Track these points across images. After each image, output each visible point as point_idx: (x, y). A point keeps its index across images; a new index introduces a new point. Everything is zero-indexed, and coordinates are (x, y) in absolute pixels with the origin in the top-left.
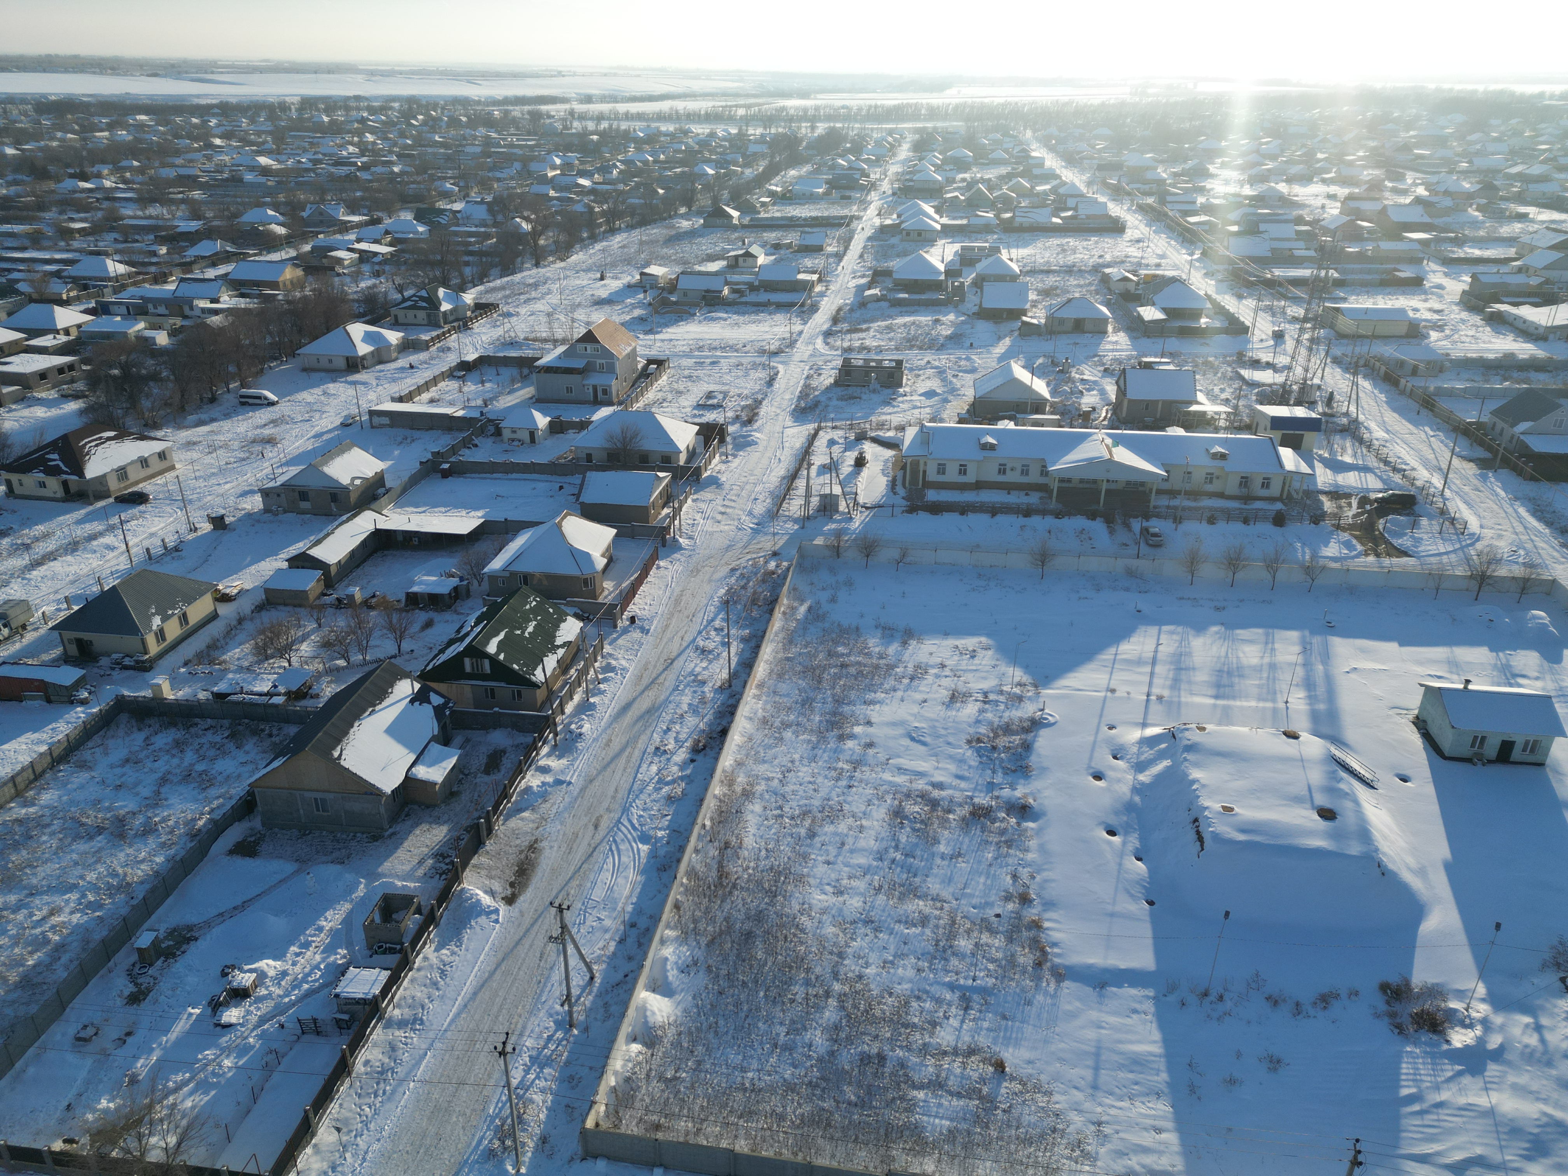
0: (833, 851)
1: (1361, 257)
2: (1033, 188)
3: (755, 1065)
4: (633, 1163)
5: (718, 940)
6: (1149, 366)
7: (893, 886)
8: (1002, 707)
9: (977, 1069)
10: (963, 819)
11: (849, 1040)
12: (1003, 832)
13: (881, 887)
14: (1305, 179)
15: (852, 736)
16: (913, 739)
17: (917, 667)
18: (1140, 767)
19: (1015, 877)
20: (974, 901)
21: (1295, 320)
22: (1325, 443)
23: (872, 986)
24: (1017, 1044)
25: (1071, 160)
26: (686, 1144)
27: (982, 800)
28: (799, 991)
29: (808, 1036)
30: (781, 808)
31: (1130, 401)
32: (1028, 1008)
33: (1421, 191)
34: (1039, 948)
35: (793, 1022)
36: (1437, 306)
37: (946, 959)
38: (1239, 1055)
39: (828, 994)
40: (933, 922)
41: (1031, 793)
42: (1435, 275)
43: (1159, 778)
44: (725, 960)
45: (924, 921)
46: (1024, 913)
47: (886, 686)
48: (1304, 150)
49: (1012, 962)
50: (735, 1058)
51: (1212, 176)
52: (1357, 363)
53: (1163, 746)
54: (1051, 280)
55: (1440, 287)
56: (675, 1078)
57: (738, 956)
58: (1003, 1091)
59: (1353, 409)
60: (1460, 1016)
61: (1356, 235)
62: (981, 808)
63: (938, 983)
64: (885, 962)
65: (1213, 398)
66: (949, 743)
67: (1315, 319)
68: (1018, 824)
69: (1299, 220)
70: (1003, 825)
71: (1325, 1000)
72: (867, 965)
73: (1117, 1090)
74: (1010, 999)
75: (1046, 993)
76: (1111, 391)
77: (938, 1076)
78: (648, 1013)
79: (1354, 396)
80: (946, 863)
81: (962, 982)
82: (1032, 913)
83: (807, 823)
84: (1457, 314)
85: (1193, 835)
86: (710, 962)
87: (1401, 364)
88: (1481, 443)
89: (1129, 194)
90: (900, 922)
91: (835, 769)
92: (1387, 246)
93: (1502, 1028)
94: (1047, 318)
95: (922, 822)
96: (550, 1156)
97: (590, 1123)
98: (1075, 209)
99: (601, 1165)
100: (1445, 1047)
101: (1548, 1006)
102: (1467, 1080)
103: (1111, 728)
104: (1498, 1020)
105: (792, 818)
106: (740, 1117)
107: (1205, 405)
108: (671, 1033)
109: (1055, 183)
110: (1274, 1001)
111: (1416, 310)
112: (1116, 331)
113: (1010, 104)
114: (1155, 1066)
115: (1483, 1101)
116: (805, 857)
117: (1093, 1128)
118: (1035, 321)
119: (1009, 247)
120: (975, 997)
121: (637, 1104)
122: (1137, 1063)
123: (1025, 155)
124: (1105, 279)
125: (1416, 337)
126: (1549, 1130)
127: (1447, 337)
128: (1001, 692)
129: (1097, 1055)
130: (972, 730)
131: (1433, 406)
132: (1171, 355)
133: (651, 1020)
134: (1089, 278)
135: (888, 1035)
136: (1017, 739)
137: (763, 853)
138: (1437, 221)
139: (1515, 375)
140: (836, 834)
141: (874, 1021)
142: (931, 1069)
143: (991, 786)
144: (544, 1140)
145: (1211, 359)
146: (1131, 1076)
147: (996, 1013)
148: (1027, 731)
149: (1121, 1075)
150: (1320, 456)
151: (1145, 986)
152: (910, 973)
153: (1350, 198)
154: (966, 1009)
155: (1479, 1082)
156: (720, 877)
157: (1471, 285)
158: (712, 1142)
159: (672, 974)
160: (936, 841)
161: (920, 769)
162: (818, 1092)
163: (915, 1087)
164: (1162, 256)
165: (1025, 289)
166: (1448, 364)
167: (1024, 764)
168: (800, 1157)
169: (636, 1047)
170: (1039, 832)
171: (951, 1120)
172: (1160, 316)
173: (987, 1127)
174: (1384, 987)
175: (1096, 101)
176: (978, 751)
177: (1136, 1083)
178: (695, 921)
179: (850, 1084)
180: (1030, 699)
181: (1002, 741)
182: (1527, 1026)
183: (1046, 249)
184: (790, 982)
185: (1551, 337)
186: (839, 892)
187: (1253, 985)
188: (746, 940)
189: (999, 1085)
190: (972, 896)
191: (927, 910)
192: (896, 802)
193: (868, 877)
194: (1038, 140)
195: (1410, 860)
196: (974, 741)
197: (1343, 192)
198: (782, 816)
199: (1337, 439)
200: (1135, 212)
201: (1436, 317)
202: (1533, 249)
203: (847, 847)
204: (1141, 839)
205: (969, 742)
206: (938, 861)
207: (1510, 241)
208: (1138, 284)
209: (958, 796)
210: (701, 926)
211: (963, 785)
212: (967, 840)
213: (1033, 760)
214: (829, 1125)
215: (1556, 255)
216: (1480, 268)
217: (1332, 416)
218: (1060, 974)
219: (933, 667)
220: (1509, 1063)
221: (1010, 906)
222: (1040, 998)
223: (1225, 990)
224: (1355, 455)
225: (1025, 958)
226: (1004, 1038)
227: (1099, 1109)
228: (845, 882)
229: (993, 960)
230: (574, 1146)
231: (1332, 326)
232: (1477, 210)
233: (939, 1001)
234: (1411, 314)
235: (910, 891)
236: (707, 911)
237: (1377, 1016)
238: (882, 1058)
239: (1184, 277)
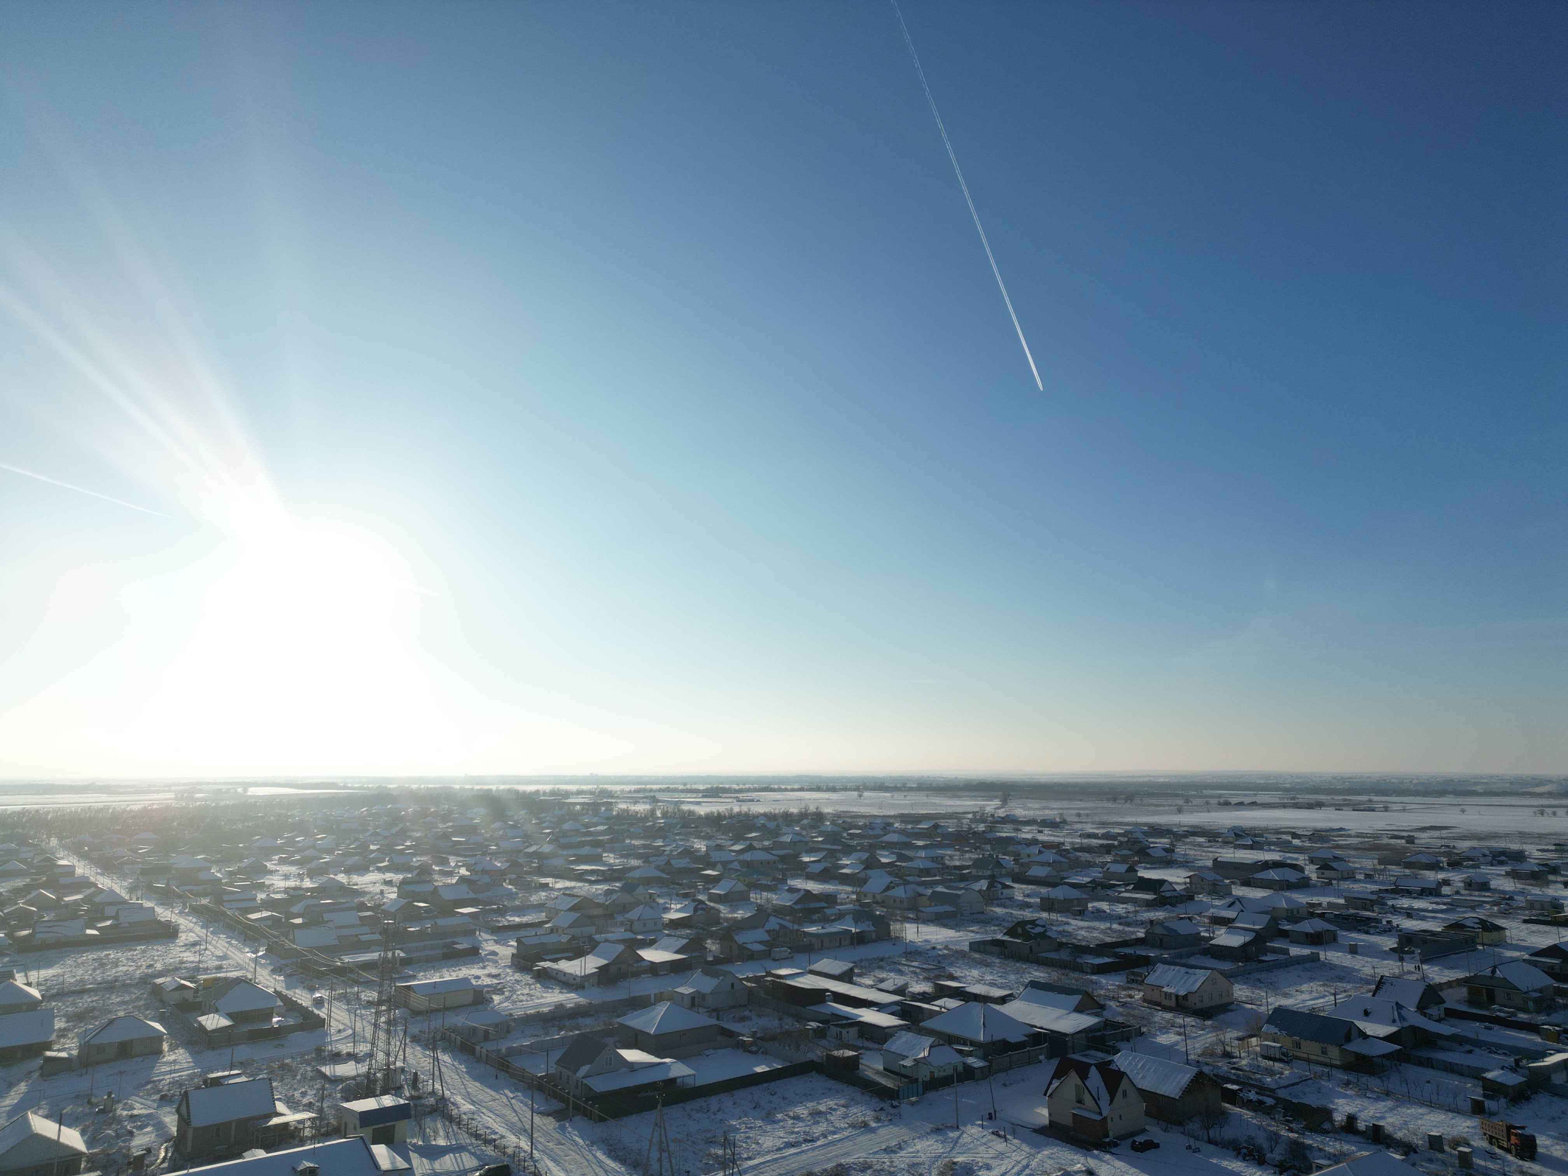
1: (421, 935)
2: (59, 899)
6: (217, 1082)
14: (362, 869)
21: (370, 1004)
22: (417, 1129)
25: (108, 866)
31: (196, 1130)
33: (463, 871)
36: (494, 971)
42: (488, 945)
48: (357, 843)
51: (271, 872)
52: (434, 1037)
54: (85, 1002)
55: (494, 953)
59: (438, 1086)
61: (414, 915)
65: (294, 1105)
67: (389, 1001)
69: (362, 907)
76: (171, 1122)
79: (437, 1073)
84: (512, 976)
87: (474, 1030)
88: (554, 1095)
89: (180, 896)
92: (443, 922)
94: (81, 1047)
98: (116, 917)
107: (287, 1116)
109: (89, 891)
111: (478, 977)
112: (172, 1048)
113: (29, 811)
118: (64, 1055)
119: (25, 969)
123: (50, 864)
124: (157, 991)
125: (482, 1003)
127: (508, 998)
131: (508, 1067)
132: (242, 1065)
134: (137, 992)
138: (481, 896)
139: (568, 1023)
145: (287, 1061)
150: (414, 1145)
153: (404, 882)
157: (518, 948)
164: (224, 957)
165: (50, 1016)
166: (512, 1024)
172: (225, 1022)
175: (136, 807)
183: (78, 966)
185: (587, 984)
194: (65, 847)
197: (398, 877)
199: (428, 1122)
200: (188, 914)
201: (495, 981)
202: (557, 912)
207: (540, 907)
208: (196, 991)
215: (575, 915)
216: (523, 933)
217: (420, 1098)
224: (447, 1136)
231: (406, 1005)
232: (510, 884)
234: (474, 982)
239: (250, 976)
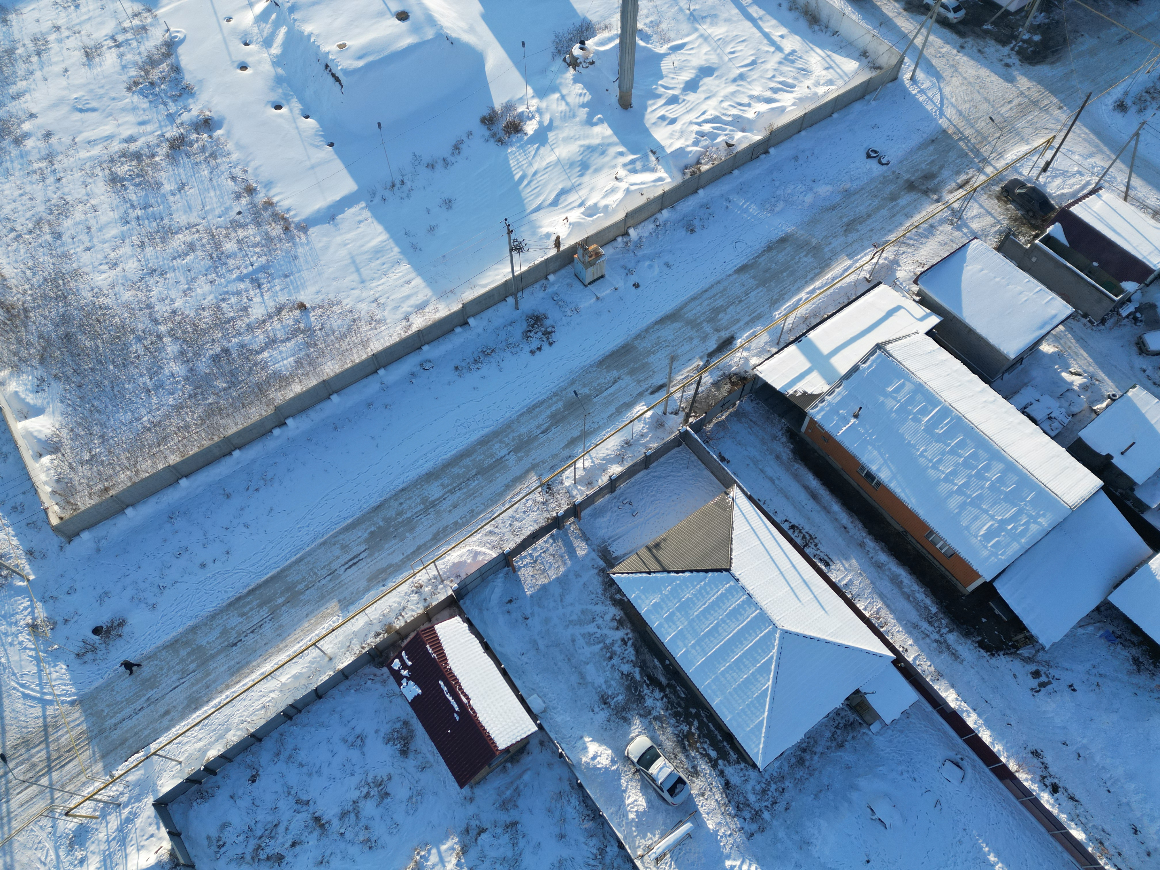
0: (85, 238)
3: (143, 411)
4: (107, 518)
5: (46, 355)
7: (151, 237)
8: (134, 44)
9: (289, 318)
10: (168, 156)
11: (197, 355)
12: (203, 150)
13: (143, 243)
15: (26, 136)
16: (81, 111)
17: (35, 40)
18: (268, 43)
19: (233, 178)
20: (217, 212)
23: (187, 313)
24: (304, 286)
26: (135, 484)
27: (172, 132)
28: (137, 348)
29: (166, 371)
30: (13, 230)
32: (297, 261)
34: (279, 218)
35: (149, 369)
37: (225, 264)
38: (428, 211)
39: (160, 337)
40: (198, 244)
41: (204, 107)
43: (286, 45)
44: (63, 363)
45: (191, 247)
46: (256, 200)
47: (21, 72)
49: (269, 239)
50: (125, 417)
53: (274, 16)
56: (93, 457)
57: (72, 354)
58: (313, 319)
60: (526, 114)
62: (175, 139)
63: (229, 282)
64: (184, 292)
66: (114, 99)
68: (210, 136)
70: (200, 144)
71: (457, 148)
72: (173, 301)
73: (376, 275)
74: (282, 262)
75: (302, 245)
77: (268, 337)
78: (35, 434)
80: (178, 196)
81: (245, 271)
82: (260, 198)
83: (46, 228)
85: (331, 80)
86: (53, 372)
90: (175, 258)
91: (35, 172)
93: (547, 108)
95: (138, 175)
96: (44, 556)
97: (54, 521)
99: (85, 536)
100: (526, 138)
101: (563, 81)
102: (542, 150)
103: (229, 20)
104: (544, 105)
105: (30, 232)
106: (159, 445)
108: (65, 434)
110: (431, 166)
114: (389, 247)
115: (553, 158)
116: (66, 255)
117: (374, 305)
120: (261, 275)
121: (79, 488)
122: (378, 252)
126: (585, 153)
128: (125, 30)
129: (354, 262)
130: (124, 78)
133: (42, 437)
135: (220, 335)
136: (164, 67)
137: (29, 273)
140: (77, 224)
141: (205, 332)
142: (261, 336)
143: (171, 118)
144: (30, 553)
146: (378, 262)
147: (279, 277)
148: (168, 55)
149: (373, 265)
151: (357, 203)
152: (207, 287)
154: (259, 287)
155: (547, 147)
156: (8, 311)
158: (152, 471)
159: (31, 399)
160: (159, 185)
161: (106, 133)
162: (199, 397)
163: (258, 353)
167: (183, 84)
168: (216, 439)
169: (46, 460)
170: (229, 134)
171: (293, 356)
173: (316, 345)
174: (483, 120)
176: (141, 92)
177: (384, 264)
178: (15, 354)
179: (217, 379)
180: (152, 25)
181: (155, 75)
182: (558, 99)
184: (126, 346)
186: (114, 265)
187: (417, 163)
188: (69, 340)
189: (308, 317)
190: (213, 210)
191: (189, 239)
192: (107, 171)
193: (127, 241)
195: (462, 24)
196: (133, 86)
198: (20, 236)
203: (93, 229)
204: (301, 100)
205: (129, 89)
206: (171, 199)
209: (152, 140)
210: (24, 353)
211: (149, 128)
212: (181, 171)
213: (188, 78)
214: (220, 410)
218: (303, 228)
219: (48, 33)
220: (557, 128)
221: (244, 201)
222: (300, 250)
223: (403, 176)
225: (276, 230)
226: (294, 288)
227: (372, 292)
228: (112, 255)
229: (256, 245)
230: (56, 540)
233: (238, 293)
235: (166, 233)
236: (19, 341)
237: (487, 141)
238: (226, 351)
